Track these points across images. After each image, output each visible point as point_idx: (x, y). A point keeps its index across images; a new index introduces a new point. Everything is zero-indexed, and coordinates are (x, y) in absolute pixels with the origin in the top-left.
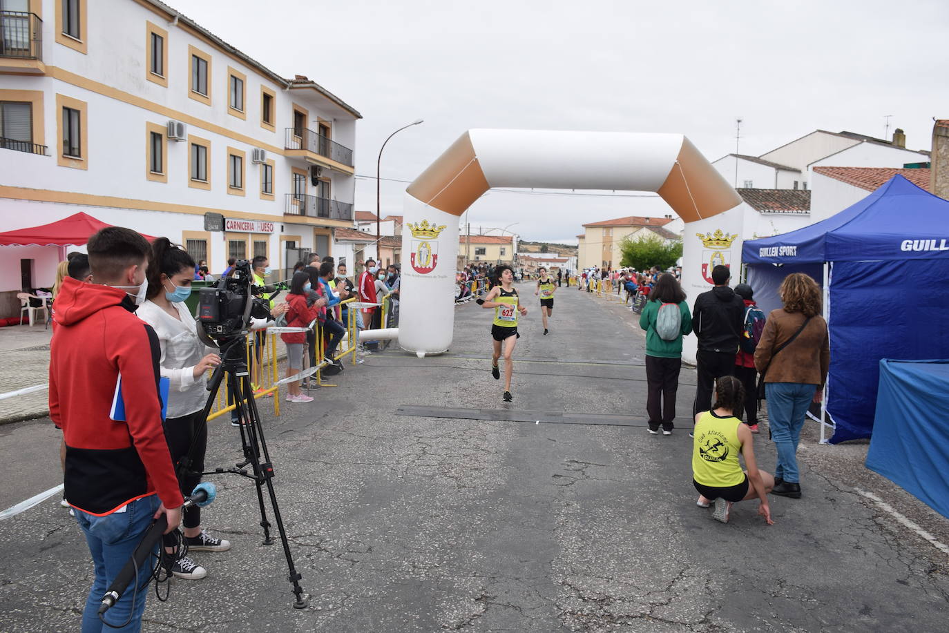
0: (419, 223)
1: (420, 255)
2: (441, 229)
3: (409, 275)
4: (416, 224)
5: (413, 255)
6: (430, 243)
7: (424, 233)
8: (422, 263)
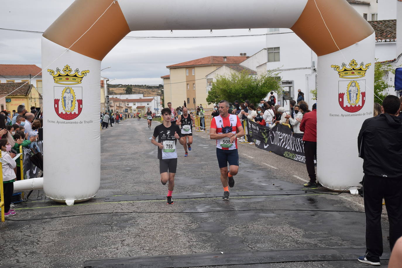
0: (61, 68)
1: (65, 101)
2: (84, 74)
3: (53, 122)
4: (58, 70)
5: (56, 102)
6: (73, 88)
7: (67, 79)
8: (67, 109)
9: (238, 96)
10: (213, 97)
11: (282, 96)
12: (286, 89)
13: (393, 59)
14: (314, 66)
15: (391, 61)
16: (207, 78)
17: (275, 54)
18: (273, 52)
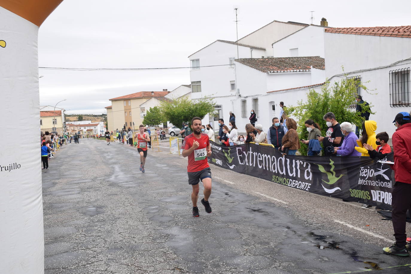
9: (180, 118)
10: (148, 121)
11: (213, 118)
12: (216, 112)
13: (323, 83)
14: (239, 93)
15: (320, 84)
16: (141, 107)
17: (198, 86)
18: (196, 85)
